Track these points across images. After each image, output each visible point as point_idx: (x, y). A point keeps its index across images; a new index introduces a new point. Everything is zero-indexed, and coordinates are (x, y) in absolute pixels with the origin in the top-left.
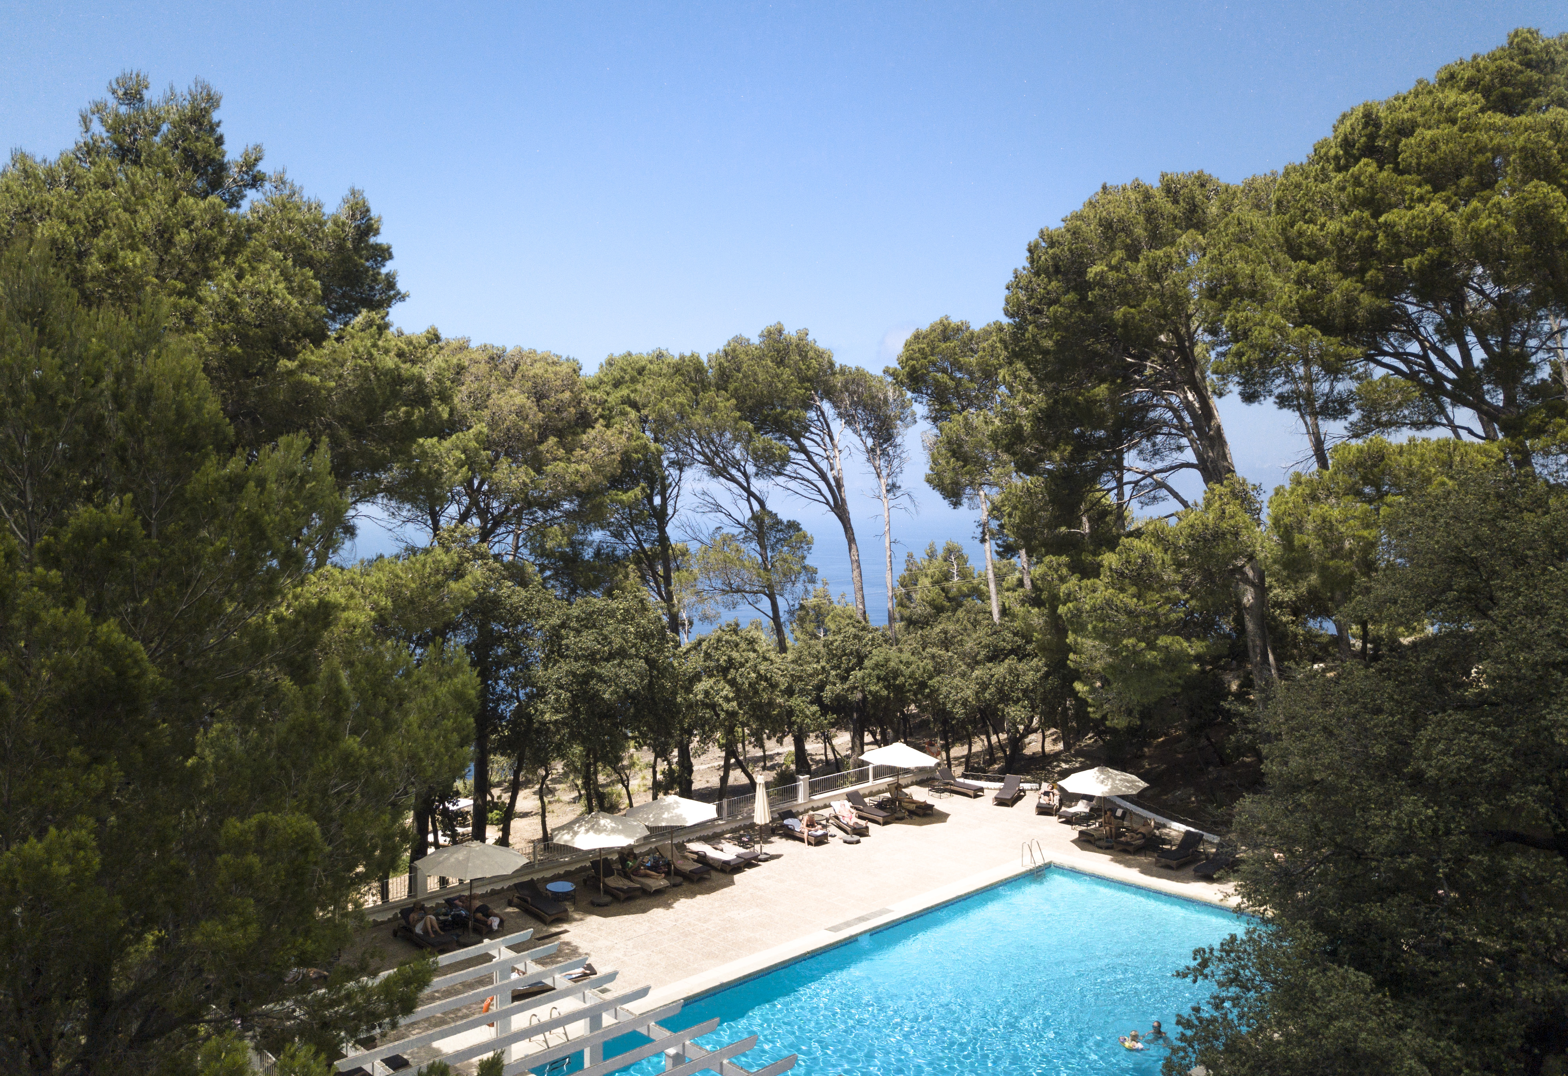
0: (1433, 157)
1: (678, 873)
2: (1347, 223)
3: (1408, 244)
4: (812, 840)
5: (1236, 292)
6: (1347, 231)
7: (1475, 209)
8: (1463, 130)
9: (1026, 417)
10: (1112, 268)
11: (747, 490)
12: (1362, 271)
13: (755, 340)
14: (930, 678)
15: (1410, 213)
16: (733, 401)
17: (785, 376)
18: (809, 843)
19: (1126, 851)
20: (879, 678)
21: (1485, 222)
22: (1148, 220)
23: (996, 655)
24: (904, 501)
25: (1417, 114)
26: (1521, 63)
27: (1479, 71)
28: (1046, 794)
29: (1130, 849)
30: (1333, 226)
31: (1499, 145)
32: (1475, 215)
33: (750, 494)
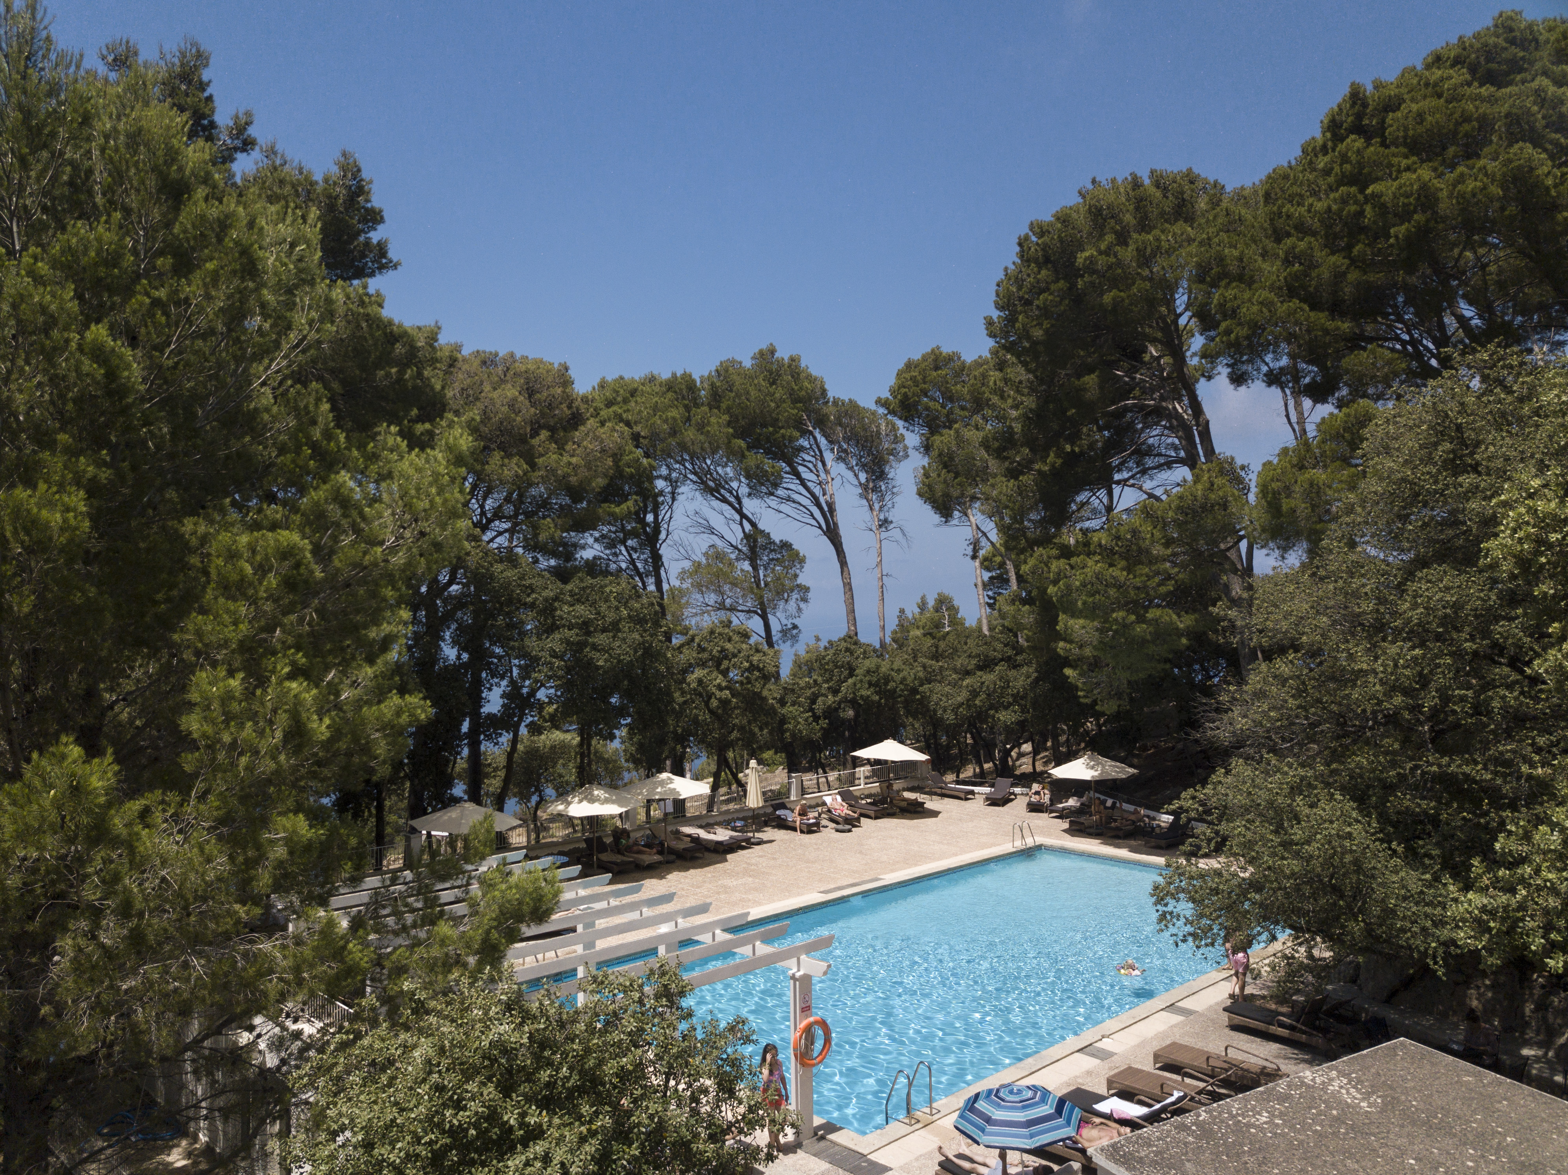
0: (1420, 129)
1: (671, 851)
2: (1335, 200)
3: (1395, 215)
4: (805, 829)
5: (1224, 275)
6: (1335, 207)
7: (1462, 175)
8: (1448, 102)
9: (1016, 419)
10: (1101, 253)
11: (740, 512)
12: (1349, 247)
13: (748, 363)
14: (921, 685)
15: (1396, 184)
16: (726, 417)
17: (777, 395)
18: (802, 832)
19: (1117, 837)
20: (870, 684)
21: (1471, 185)
22: (1137, 209)
23: (986, 665)
24: (895, 533)
25: (1404, 90)
26: (1506, 40)
27: (1464, 49)
28: (1037, 793)
29: (1121, 833)
30: (1319, 206)
31: (1485, 114)
32: (1461, 180)
33: (743, 516)
